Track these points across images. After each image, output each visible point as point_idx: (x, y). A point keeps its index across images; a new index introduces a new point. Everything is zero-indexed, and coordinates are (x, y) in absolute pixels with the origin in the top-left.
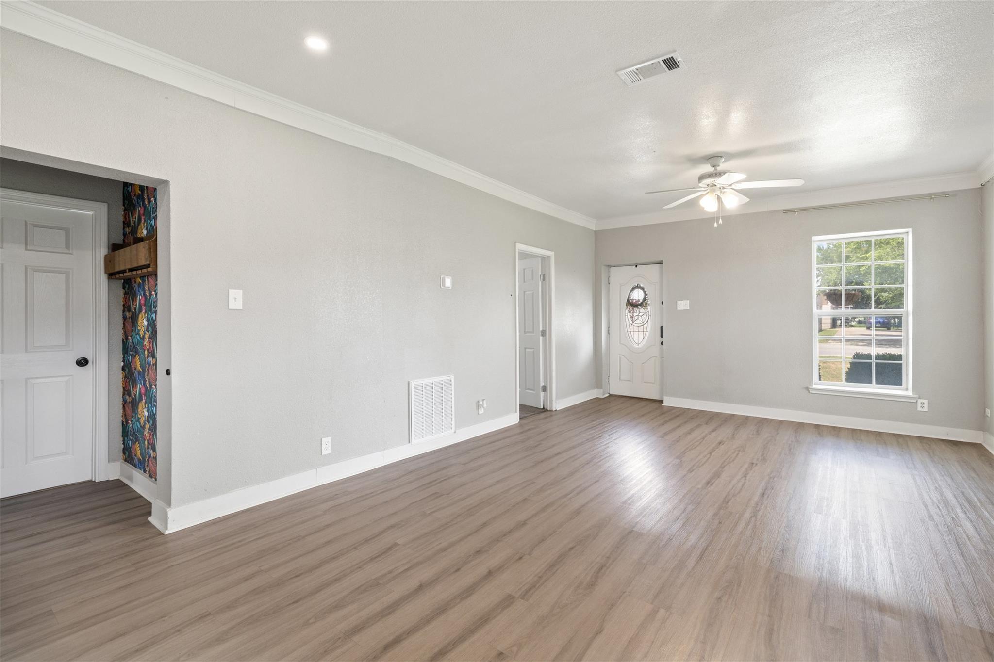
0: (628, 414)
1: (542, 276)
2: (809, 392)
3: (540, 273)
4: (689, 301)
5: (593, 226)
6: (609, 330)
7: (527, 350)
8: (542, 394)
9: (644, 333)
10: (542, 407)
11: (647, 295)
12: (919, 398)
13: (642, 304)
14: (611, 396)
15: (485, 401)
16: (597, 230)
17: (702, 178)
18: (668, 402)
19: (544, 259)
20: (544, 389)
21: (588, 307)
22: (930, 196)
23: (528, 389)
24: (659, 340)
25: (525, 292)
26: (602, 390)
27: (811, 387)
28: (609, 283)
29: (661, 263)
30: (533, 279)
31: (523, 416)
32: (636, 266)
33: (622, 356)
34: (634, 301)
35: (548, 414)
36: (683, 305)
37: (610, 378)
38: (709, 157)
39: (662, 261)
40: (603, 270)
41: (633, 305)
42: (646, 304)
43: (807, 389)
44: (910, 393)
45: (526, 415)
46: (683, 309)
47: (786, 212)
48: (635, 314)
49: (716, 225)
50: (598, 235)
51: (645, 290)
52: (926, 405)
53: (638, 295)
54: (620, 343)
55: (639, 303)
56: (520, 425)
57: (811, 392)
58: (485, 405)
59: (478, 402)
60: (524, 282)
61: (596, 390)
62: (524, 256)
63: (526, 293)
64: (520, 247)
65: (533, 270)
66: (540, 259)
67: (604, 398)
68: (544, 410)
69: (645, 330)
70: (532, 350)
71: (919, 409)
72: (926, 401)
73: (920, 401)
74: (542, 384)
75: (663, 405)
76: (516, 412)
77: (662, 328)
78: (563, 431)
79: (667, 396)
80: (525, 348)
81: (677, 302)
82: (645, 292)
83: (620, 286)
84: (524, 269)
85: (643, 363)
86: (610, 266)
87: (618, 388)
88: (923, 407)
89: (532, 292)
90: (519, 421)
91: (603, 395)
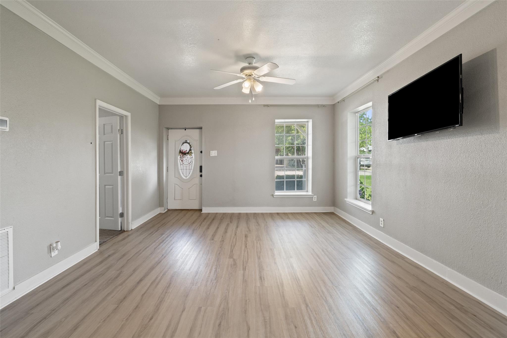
0: (184, 223)
1: (120, 130)
2: (273, 197)
3: (119, 128)
4: (216, 151)
5: (157, 100)
6: (167, 169)
7: (107, 187)
8: (120, 220)
9: (190, 170)
10: (120, 229)
11: (191, 147)
12: (314, 195)
13: (189, 153)
14: (169, 210)
15: (59, 243)
16: (160, 104)
17: (243, 69)
18: (205, 210)
19: (122, 117)
20: (122, 215)
21: (154, 154)
22: (318, 106)
23: (107, 217)
24: (199, 174)
25: (104, 142)
26: (163, 208)
27: (274, 195)
28: (168, 140)
29: (201, 128)
30: (112, 132)
31: (102, 241)
32: (185, 130)
33: (176, 185)
34: (184, 151)
35: (125, 234)
36: (214, 153)
37: (168, 199)
38: (249, 56)
39: (202, 127)
40: (165, 130)
41: (183, 153)
42: (191, 153)
43: (273, 195)
44: (310, 193)
45: (106, 240)
46: (213, 156)
47: (265, 106)
48: (184, 159)
49: (250, 101)
50: (161, 109)
51: (190, 144)
52: (316, 198)
53: (186, 148)
54: (175, 177)
55: (187, 152)
56: (100, 253)
57: (274, 197)
58: (59, 247)
59: (51, 245)
60: (104, 134)
61: (159, 208)
62: (104, 113)
63: (106, 143)
64: (99, 103)
65: (112, 126)
66: (118, 117)
67: (165, 213)
68: (122, 231)
69: (190, 168)
70: (111, 187)
71: (314, 200)
72: (316, 196)
73: (314, 196)
74: (120, 211)
75: (202, 212)
76: (96, 241)
77: (201, 167)
78: (140, 250)
79: (204, 207)
80: (105, 185)
81: (210, 152)
82: (190, 145)
83: (175, 142)
84: (104, 125)
85: (189, 188)
86: (168, 129)
87: (173, 205)
88: (315, 199)
89: (111, 142)
90: (98, 248)
91: (164, 211)
